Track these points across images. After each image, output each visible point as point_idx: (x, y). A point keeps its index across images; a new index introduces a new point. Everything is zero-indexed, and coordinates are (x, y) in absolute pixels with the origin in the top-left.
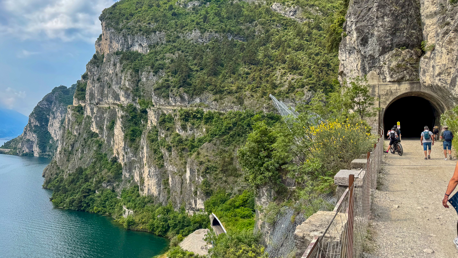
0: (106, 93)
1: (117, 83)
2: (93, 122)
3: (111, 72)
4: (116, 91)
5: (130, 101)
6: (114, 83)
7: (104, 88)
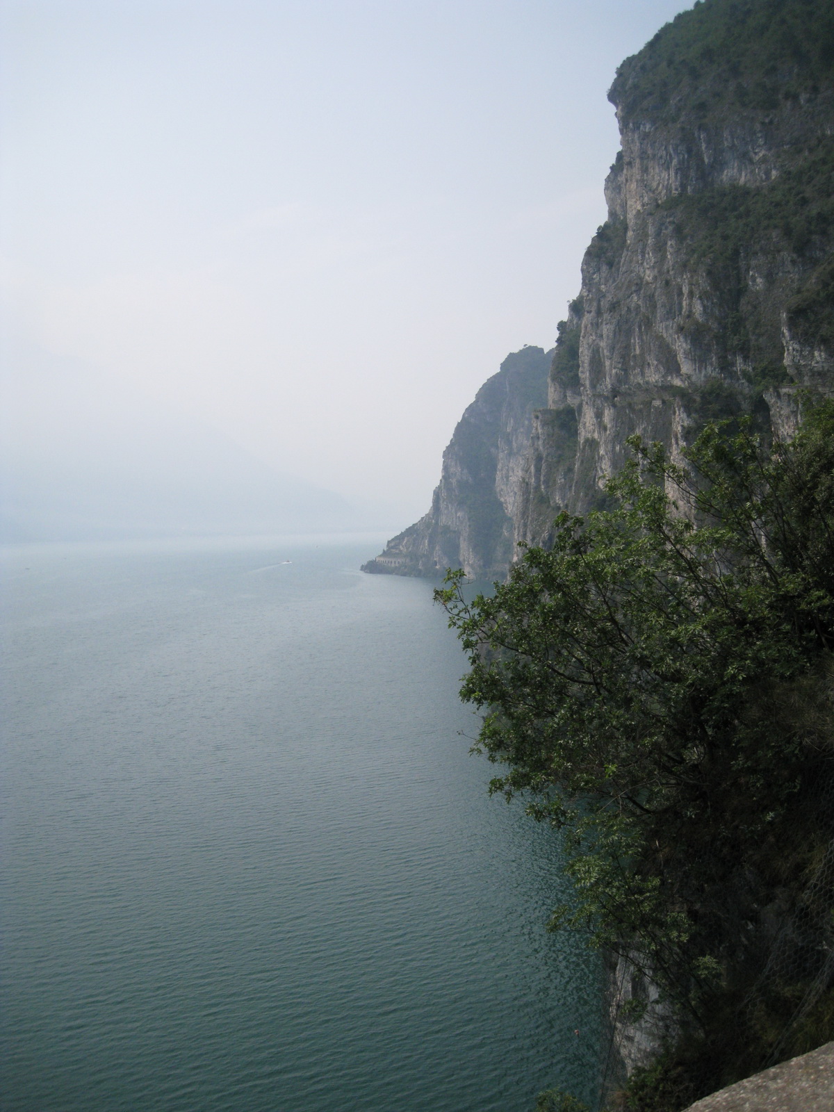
0: (638, 352)
1: (670, 314)
2: (601, 458)
3: (649, 276)
4: (669, 340)
5: (712, 371)
6: (660, 313)
7: (629, 333)
